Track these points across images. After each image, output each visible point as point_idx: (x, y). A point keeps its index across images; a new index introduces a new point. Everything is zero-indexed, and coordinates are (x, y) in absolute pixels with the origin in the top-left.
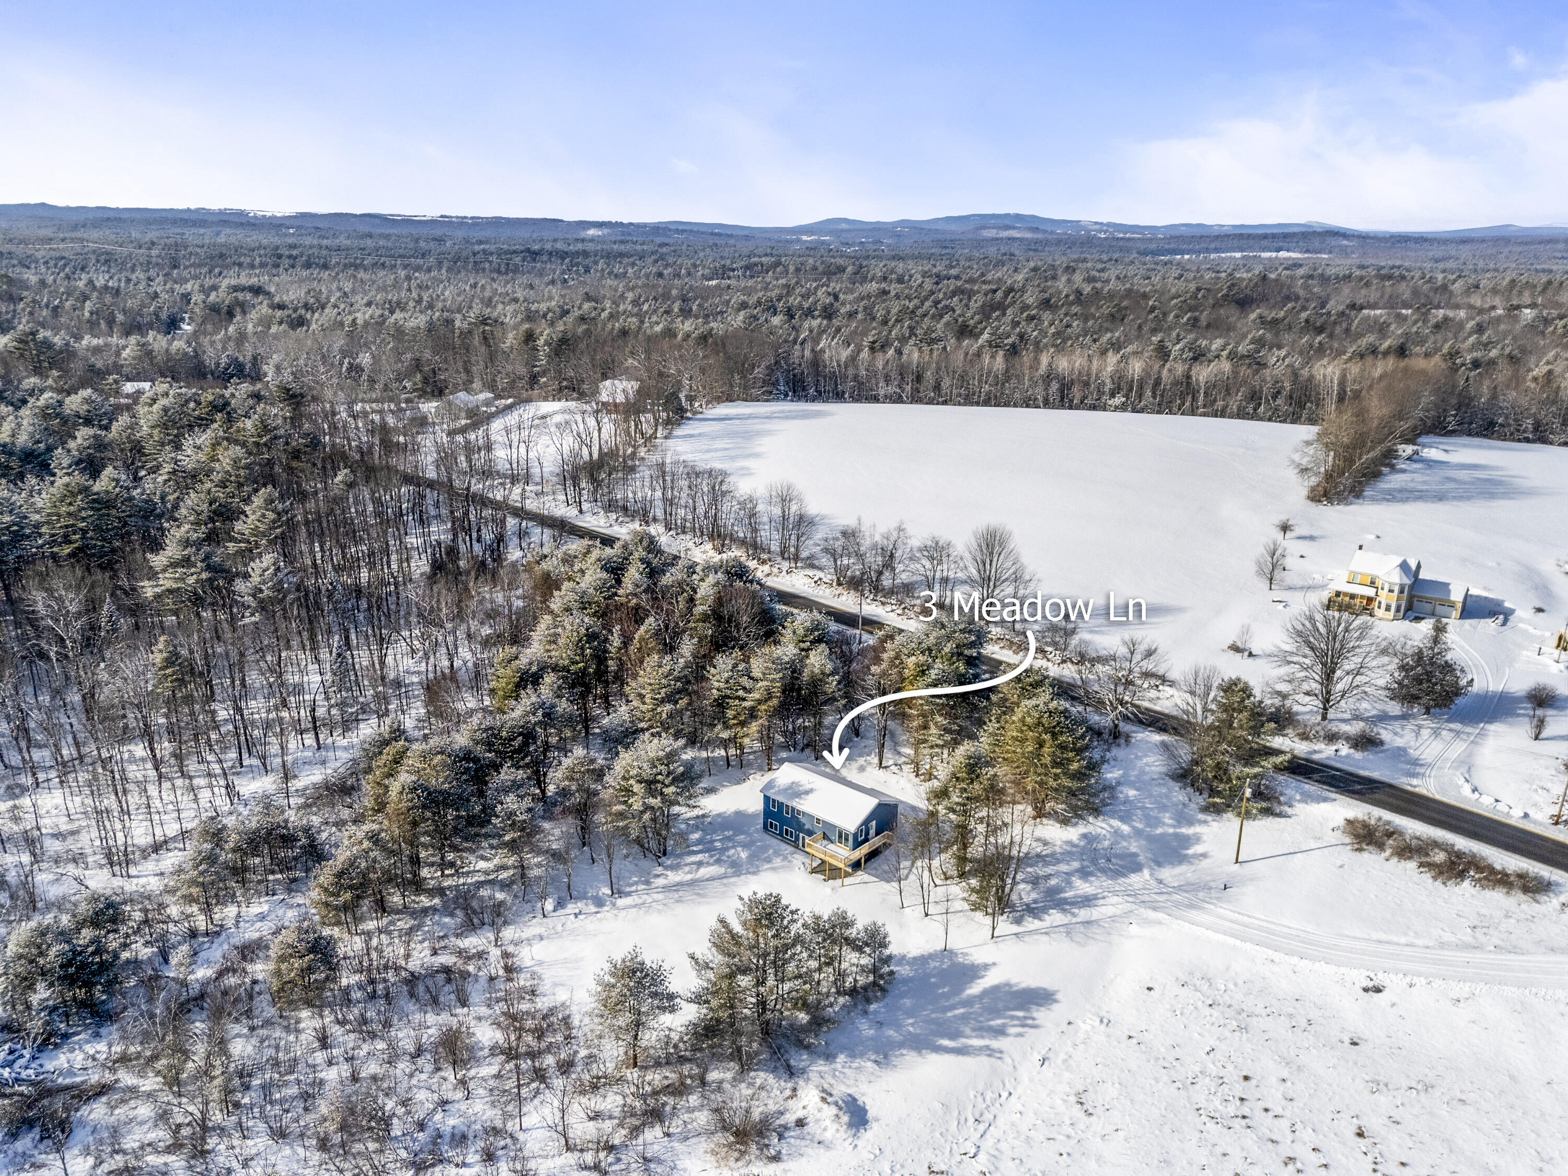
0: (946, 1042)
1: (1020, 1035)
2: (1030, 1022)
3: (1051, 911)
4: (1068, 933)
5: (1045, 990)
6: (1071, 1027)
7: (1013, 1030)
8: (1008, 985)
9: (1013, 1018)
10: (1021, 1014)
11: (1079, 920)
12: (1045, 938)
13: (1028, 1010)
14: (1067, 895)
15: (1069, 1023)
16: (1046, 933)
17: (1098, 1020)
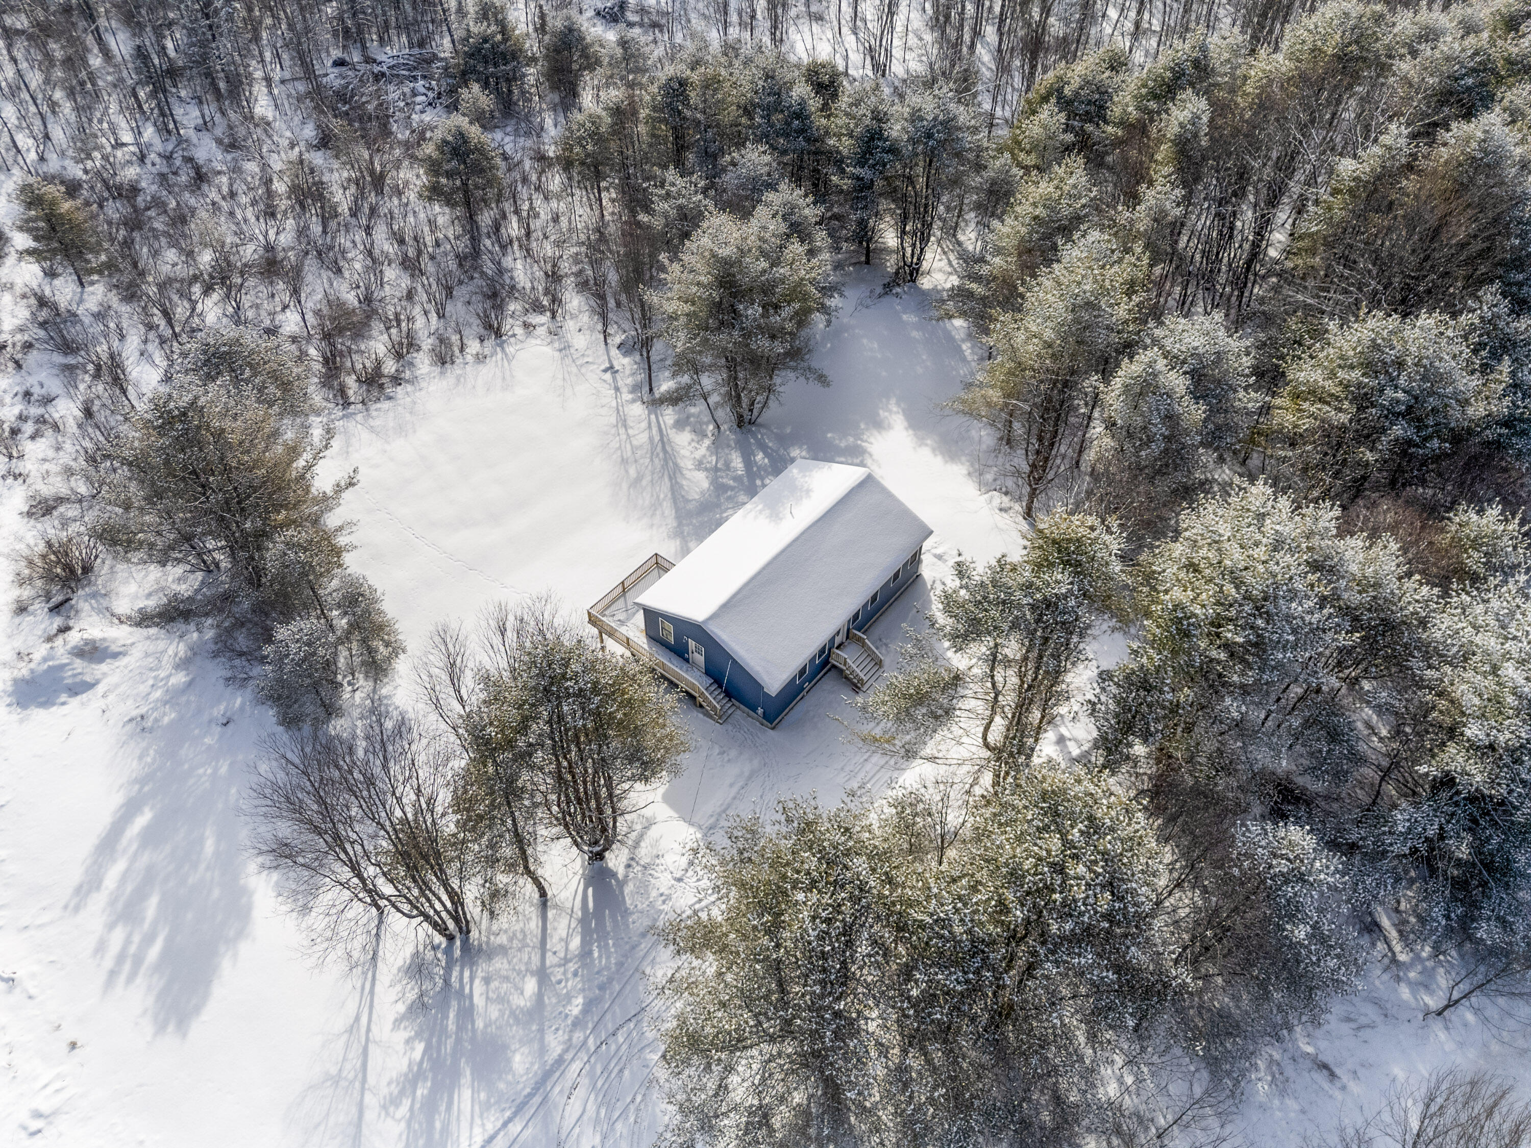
0: (142, 820)
1: (100, 948)
2: (127, 967)
3: (420, 1047)
4: (336, 1080)
5: (197, 1010)
6: (65, 1048)
7: (117, 937)
8: (241, 934)
9: (149, 939)
10: (154, 952)
11: (370, 1116)
12: (341, 1022)
13: (158, 968)
14: (467, 1094)
15: (73, 1045)
16: (352, 1029)
17: (45, 1108)
